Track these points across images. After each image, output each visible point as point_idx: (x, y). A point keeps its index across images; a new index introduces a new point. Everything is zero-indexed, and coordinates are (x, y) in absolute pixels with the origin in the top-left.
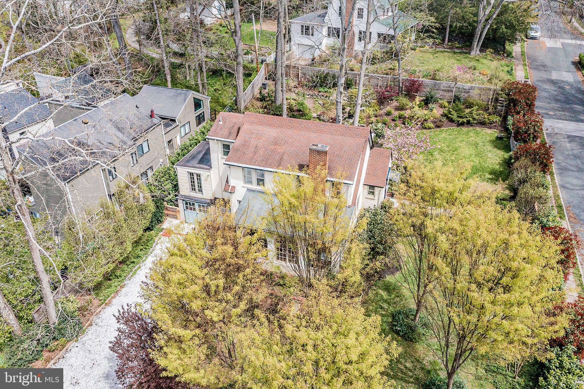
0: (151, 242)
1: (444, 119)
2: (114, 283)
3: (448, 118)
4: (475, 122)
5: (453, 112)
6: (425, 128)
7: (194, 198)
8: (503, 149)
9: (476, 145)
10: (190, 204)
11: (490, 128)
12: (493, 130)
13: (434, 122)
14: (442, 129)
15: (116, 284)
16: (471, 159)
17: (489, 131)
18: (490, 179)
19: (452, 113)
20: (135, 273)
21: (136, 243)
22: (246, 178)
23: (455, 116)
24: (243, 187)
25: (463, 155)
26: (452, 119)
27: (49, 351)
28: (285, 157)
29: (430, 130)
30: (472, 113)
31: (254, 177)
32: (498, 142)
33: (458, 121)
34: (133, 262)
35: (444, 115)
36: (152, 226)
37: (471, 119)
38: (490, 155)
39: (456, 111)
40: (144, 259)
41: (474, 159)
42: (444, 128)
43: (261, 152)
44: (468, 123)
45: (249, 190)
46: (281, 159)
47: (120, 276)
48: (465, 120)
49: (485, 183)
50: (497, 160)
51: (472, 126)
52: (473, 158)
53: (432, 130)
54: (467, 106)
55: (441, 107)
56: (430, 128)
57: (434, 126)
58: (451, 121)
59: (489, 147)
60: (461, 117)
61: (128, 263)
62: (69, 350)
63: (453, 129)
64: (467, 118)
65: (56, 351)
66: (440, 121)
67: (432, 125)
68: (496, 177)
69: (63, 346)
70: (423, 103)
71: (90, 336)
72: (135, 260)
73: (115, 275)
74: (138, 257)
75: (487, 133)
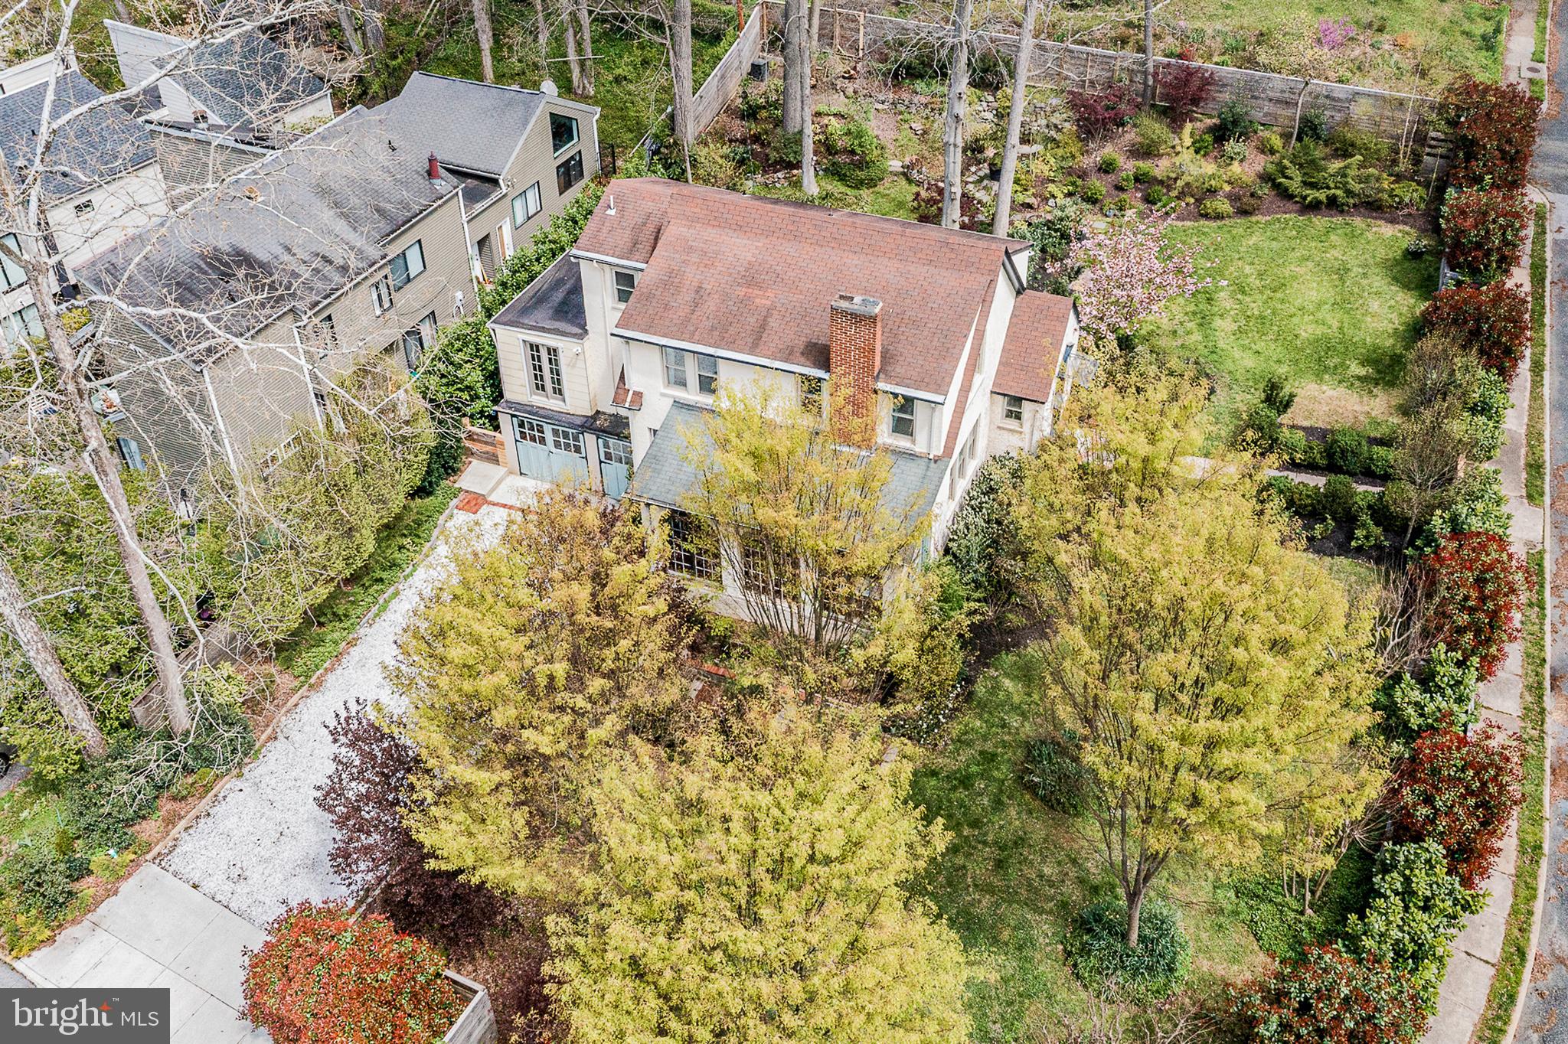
0: (426, 526)
1: (1265, 190)
2: (333, 632)
3: (1277, 186)
4: (1351, 201)
5: (1293, 171)
6: (1206, 216)
7: (541, 412)
8: (1416, 288)
9: (1343, 272)
10: (531, 427)
11: (1393, 221)
12: (1401, 227)
13: (1233, 198)
14: (1254, 219)
15: (336, 635)
16: (1319, 316)
17: (1387, 230)
18: (1359, 378)
19: (1288, 172)
20: (384, 609)
21: (389, 530)
22: (672, 373)
23: (1294, 184)
24: (663, 395)
25: (1298, 302)
26: (1286, 189)
27: (174, 799)
28: (773, 323)
29: (1219, 223)
30: (1344, 176)
31: (692, 371)
32: (1407, 264)
33: (1305, 198)
34: (381, 580)
35: (1266, 177)
36: (430, 483)
37: (1339, 192)
38: (1375, 305)
39: (1301, 166)
40: (408, 571)
41: (1328, 317)
42: (1259, 218)
43: (711, 305)
44: (1332, 202)
45: (678, 404)
46: (763, 326)
47: (346, 616)
48: (1321, 196)
49: (1342, 390)
50: (1391, 322)
51: (1342, 212)
52: (1325, 313)
53: (1227, 222)
54: (1336, 150)
55: (1263, 152)
56: (1219, 217)
57: (1231, 210)
58: (1285, 194)
59: (1379, 281)
60: (1313, 186)
61: (366, 581)
62: (220, 798)
63: (1287, 221)
64: (1328, 188)
65: (190, 800)
66: (1252, 195)
67: (1225, 207)
68: (1379, 372)
69: (207, 789)
70: (1209, 138)
71: (272, 765)
72: (384, 575)
73: (334, 614)
74: (394, 565)
75: (1379, 237)
